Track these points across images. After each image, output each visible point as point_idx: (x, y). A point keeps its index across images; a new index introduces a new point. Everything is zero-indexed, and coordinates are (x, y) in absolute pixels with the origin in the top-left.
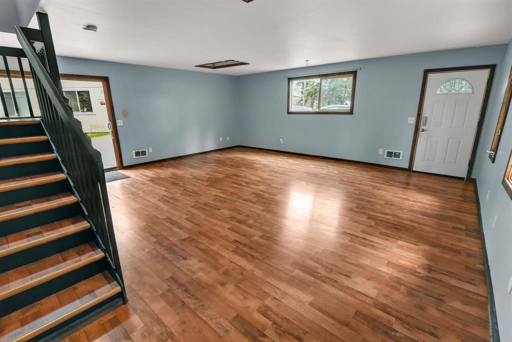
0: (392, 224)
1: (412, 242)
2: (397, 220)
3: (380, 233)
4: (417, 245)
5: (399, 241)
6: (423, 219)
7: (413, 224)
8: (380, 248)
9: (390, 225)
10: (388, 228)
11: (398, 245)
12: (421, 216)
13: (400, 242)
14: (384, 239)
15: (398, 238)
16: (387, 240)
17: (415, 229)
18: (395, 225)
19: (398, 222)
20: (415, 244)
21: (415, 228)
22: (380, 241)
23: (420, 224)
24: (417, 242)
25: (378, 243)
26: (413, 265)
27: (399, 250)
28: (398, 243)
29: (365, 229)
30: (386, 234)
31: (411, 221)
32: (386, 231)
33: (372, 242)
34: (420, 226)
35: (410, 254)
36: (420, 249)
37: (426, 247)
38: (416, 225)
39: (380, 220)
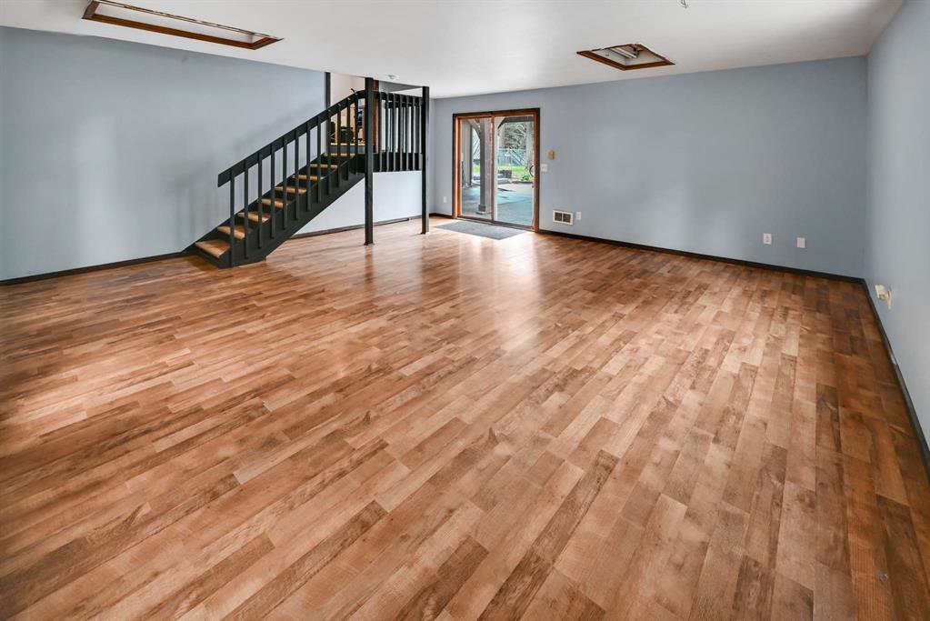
0: (135, 437)
1: (57, 433)
2: (136, 456)
3: (135, 404)
4: (41, 436)
5: (86, 417)
6: (65, 527)
7: (82, 479)
8: (109, 385)
9: (136, 431)
10: (132, 423)
11: (83, 410)
12: (78, 532)
13: (83, 416)
14: (116, 400)
15: (93, 420)
16: (112, 403)
17: (69, 470)
18: (126, 440)
19: (127, 452)
20: (49, 434)
21: (72, 471)
22: (119, 394)
23: (66, 497)
24: (46, 441)
25: (118, 390)
26: (33, 401)
27: (73, 404)
28: (84, 412)
29: (170, 389)
30: (123, 409)
31: (97, 484)
32: (131, 413)
33: (132, 384)
34: (61, 489)
35: (48, 413)
36: (31, 433)
37: (19, 446)
38: (73, 484)
39: (168, 424)
